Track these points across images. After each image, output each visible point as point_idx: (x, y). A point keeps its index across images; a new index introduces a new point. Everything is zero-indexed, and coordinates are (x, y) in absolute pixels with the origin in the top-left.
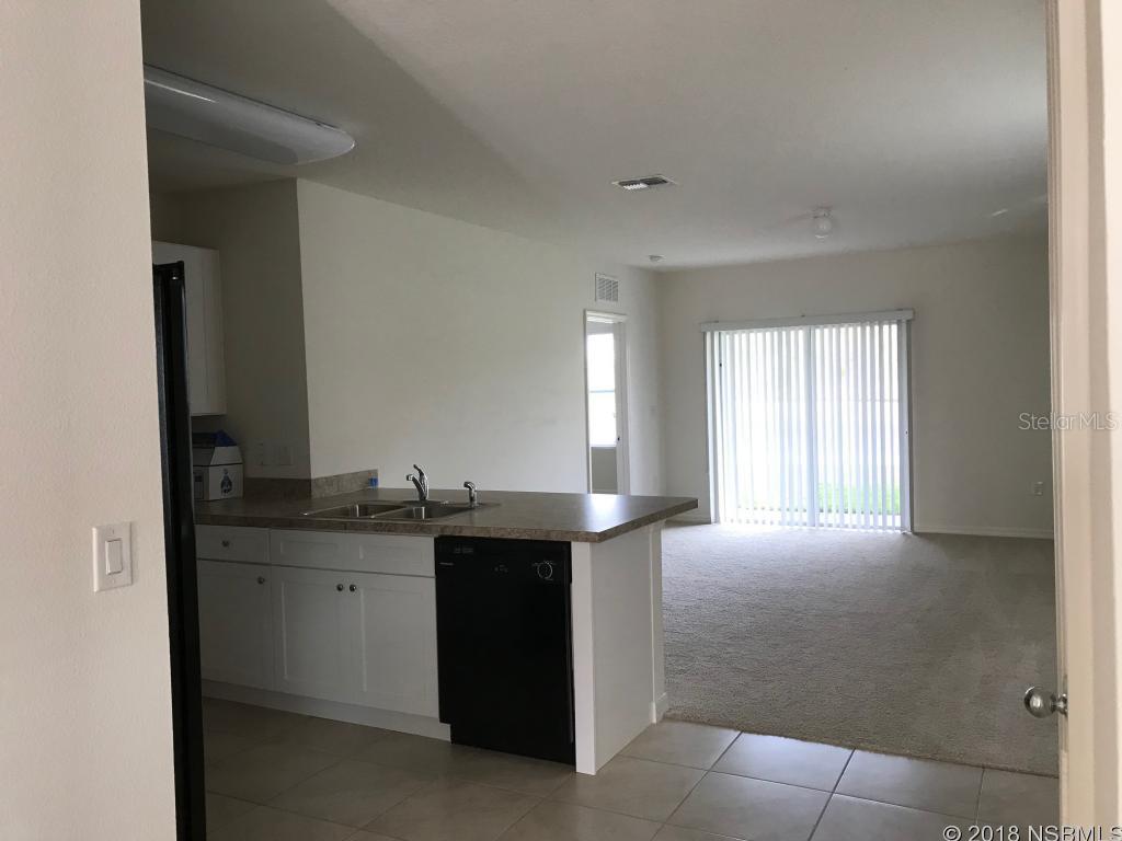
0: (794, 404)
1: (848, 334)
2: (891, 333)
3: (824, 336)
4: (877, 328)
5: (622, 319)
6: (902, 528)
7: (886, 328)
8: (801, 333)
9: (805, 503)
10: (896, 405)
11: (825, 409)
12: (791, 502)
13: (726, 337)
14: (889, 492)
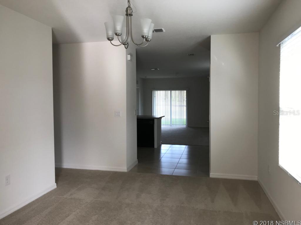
0: (168, 106)
1: (177, 92)
2: (185, 92)
3: (173, 92)
4: (182, 91)
5: (138, 88)
6: (186, 125)
7: (184, 91)
8: (170, 91)
9: (170, 123)
10: (185, 107)
11: (173, 108)
12: (167, 123)
13: (156, 92)
14: (184, 121)
